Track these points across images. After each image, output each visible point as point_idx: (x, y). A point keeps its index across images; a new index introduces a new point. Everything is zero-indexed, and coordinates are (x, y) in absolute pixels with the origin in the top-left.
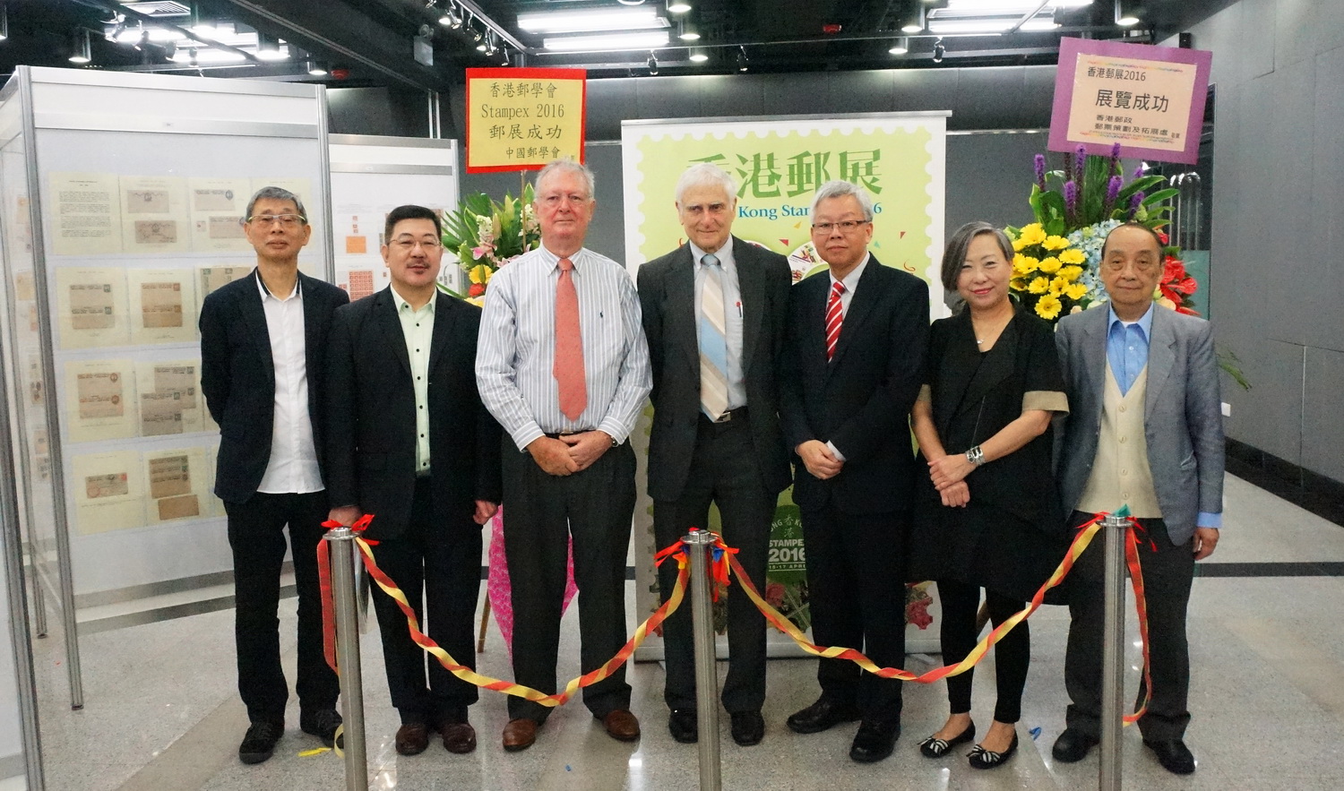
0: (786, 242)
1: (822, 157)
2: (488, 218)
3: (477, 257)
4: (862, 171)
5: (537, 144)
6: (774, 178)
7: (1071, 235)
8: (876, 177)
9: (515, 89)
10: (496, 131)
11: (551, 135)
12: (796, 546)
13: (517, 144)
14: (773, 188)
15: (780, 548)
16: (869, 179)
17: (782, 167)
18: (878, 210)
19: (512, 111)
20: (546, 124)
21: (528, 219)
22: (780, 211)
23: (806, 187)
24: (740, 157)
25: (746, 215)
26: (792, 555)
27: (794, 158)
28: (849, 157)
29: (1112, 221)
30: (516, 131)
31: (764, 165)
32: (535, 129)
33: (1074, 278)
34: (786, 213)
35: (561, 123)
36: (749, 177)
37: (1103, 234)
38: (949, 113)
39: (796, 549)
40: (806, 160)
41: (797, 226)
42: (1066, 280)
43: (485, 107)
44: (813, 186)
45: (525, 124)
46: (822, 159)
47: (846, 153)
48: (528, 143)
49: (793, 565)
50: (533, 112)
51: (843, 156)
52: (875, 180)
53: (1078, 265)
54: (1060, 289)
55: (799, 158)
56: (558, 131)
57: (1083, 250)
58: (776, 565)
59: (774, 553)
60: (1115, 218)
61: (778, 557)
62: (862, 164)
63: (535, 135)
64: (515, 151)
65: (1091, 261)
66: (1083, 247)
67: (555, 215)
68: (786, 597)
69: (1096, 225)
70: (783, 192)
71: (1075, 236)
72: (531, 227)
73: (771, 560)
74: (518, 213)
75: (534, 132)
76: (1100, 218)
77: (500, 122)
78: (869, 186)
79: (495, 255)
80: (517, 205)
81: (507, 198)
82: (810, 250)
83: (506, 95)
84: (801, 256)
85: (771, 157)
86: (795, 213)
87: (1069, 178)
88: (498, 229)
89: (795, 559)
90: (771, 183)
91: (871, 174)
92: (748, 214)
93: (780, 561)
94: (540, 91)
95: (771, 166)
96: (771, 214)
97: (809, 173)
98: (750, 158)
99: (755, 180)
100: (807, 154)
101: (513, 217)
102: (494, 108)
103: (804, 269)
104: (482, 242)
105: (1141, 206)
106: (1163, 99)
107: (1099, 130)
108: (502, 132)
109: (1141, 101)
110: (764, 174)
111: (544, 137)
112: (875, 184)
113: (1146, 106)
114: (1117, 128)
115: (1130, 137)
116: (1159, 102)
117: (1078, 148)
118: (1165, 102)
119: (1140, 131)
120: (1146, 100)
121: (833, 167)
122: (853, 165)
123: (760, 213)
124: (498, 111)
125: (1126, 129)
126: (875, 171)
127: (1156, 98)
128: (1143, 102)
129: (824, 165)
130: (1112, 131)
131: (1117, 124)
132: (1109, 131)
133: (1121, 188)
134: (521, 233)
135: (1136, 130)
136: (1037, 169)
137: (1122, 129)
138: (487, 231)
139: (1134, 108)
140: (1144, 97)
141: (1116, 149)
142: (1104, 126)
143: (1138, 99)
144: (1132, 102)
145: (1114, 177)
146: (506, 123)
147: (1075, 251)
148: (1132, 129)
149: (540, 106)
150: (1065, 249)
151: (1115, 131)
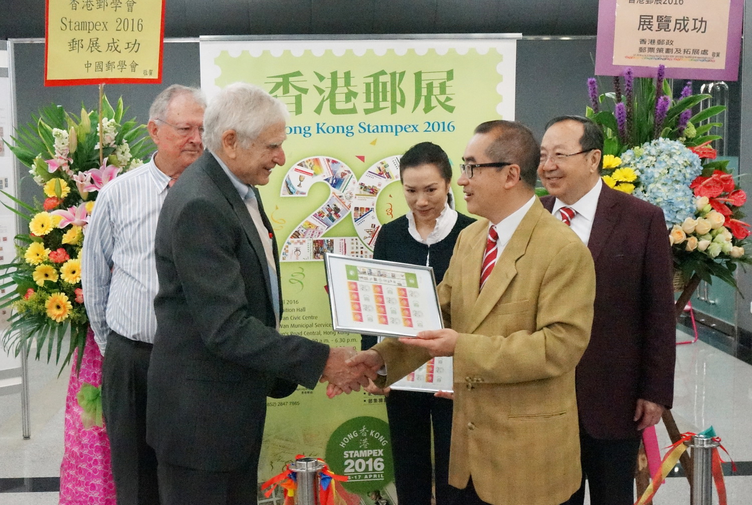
0: (362, 158)
1: (398, 76)
2: (65, 131)
3: (52, 170)
5: (115, 58)
6: (351, 95)
7: (623, 155)
8: (449, 96)
9: (94, 3)
10: (74, 44)
11: (129, 49)
12: (371, 456)
13: (95, 57)
14: (350, 106)
15: (355, 459)
16: (442, 98)
17: (359, 85)
18: (451, 129)
19: (91, 24)
20: (125, 37)
21: (105, 132)
22: (356, 129)
23: (382, 105)
24: (317, 74)
25: (324, 132)
26: (367, 466)
27: (370, 76)
28: (424, 76)
29: (661, 139)
30: (94, 45)
31: (341, 82)
32: (114, 43)
34: (362, 130)
35: (140, 37)
36: (327, 93)
37: (653, 152)
38: (520, 36)
39: (371, 460)
40: (382, 79)
41: (374, 143)
43: (64, 20)
44: (388, 104)
45: (104, 39)
46: (397, 77)
47: (420, 73)
48: (106, 56)
49: (368, 475)
50: (112, 26)
51: (418, 75)
52: (448, 99)
53: (631, 183)
55: (376, 76)
56: (137, 46)
57: (635, 168)
58: (352, 476)
59: (350, 465)
60: (664, 137)
61: (354, 467)
62: (436, 84)
63: (113, 49)
64: (93, 66)
65: (643, 178)
66: (635, 165)
67: (184, 145)
69: (647, 144)
70: (360, 109)
71: (627, 155)
72: (107, 141)
73: (347, 470)
74: (94, 126)
75: (113, 46)
76: (651, 136)
77: (79, 35)
78: (442, 104)
79: (70, 169)
80: (92, 117)
81: (83, 111)
82: (385, 167)
83: (85, 8)
84: (377, 172)
85: (347, 75)
86: (371, 131)
87: (619, 100)
88: (74, 142)
89: (370, 469)
90: (348, 100)
91: (445, 94)
92: (326, 131)
93: (356, 471)
94: (119, 5)
95: (347, 83)
96: (348, 131)
97: (384, 91)
98: (328, 75)
99: (332, 96)
100: (383, 73)
101: (88, 130)
102: (74, 21)
103: (379, 185)
104: (58, 155)
105: (689, 123)
106: (702, 21)
107: (642, 53)
108: (80, 45)
109: (680, 24)
110: (341, 91)
111: (123, 51)
112: (446, 103)
113: (687, 28)
114: (660, 50)
115: (673, 58)
116: (698, 24)
117: (626, 71)
118: (704, 23)
119: (682, 52)
120: (686, 22)
121: (408, 86)
122: (427, 84)
123: (336, 130)
124: (77, 24)
125: (668, 51)
126: (448, 90)
127: (695, 20)
128: (682, 25)
129: (399, 83)
130: (655, 54)
131: (660, 46)
132: (652, 54)
133: (669, 108)
134: (97, 147)
135: (678, 51)
136: (590, 92)
137: (664, 51)
138: (63, 144)
139: (674, 31)
140: (684, 20)
141: (661, 71)
142: (647, 49)
143: (678, 22)
144: (672, 25)
145: (662, 97)
146: (85, 36)
147: (627, 169)
148: (674, 51)
149: (119, 20)
150: (619, 168)
151: (659, 54)
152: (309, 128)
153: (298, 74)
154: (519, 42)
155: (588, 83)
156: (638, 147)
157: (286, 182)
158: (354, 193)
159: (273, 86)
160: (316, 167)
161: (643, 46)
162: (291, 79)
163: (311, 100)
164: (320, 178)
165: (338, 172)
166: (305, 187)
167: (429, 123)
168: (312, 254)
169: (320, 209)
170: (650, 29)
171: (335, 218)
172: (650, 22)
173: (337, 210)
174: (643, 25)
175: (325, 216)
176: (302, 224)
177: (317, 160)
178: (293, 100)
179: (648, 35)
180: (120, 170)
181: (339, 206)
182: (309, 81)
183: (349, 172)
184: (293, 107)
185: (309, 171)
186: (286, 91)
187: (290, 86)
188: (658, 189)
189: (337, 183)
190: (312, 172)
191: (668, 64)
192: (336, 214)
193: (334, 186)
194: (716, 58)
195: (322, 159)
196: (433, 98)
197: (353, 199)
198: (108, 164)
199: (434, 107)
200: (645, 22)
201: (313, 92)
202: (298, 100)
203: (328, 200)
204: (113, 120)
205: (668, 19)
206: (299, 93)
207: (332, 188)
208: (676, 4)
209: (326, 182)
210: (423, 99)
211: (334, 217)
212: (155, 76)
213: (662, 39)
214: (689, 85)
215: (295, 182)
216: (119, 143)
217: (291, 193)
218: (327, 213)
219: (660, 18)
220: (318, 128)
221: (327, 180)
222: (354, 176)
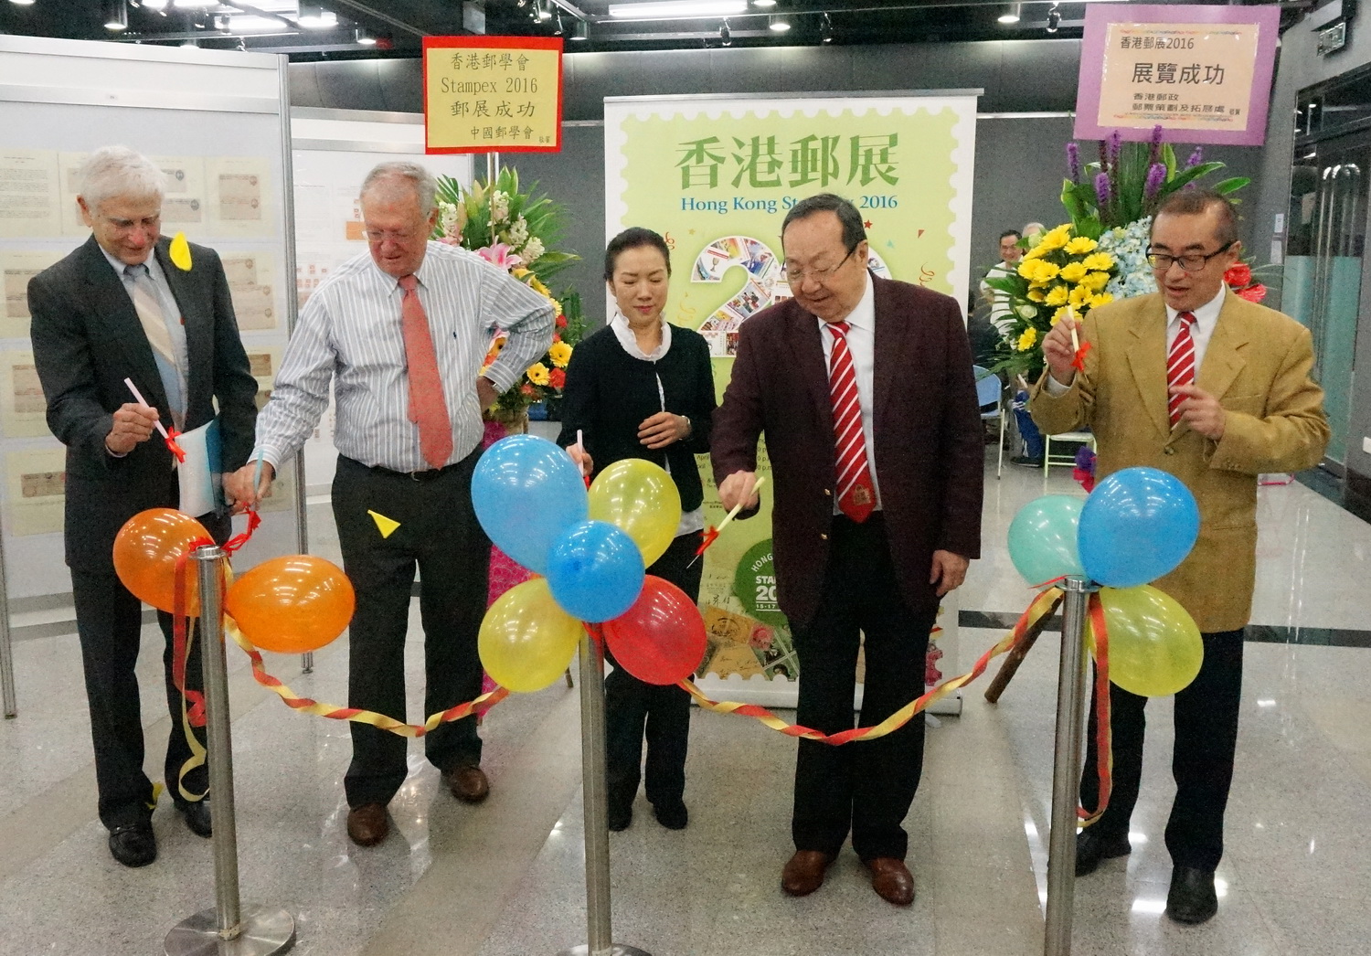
1: (830, 142)
2: (452, 206)
4: (876, 159)
5: (507, 123)
6: (774, 165)
7: (1102, 236)
8: (892, 165)
9: (480, 61)
10: (458, 108)
11: (522, 113)
13: (482, 122)
14: (773, 177)
16: (883, 168)
17: (784, 153)
18: (893, 204)
19: (477, 85)
20: (516, 100)
21: (498, 207)
22: (780, 204)
23: (811, 175)
24: (736, 140)
25: (742, 208)
28: (861, 142)
30: (481, 108)
31: (763, 149)
32: (504, 106)
33: (1100, 286)
35: (535, 99)
36: (746, 163)
38: (981, 91)
40: (812, 145)
42: (1089, 290)
43: (445, 81)
44: (818, 175)
45: (493, 102)
46: (829, 143)
47: (857, 138)
48: (494, 121)
50: (502, 86)
51: (855, 142)
52: (890, 169)
53: (1104, 271)
54: (1082, 300)
55: (805, 142)
56: (531, 109)
57: (1113, 253)
58: (764, 604)
59: (762, 591)
61: (767, 595)
62: (876, 151)
63: (504, 112)
64: (481, 131)
65: (1122, 265)
66: (1114, 248)
68: (775, 641)
69: (1132, 224)
70: (785, 181)
71: (1106, 238)
72: (500, 217)
73: (759, 597)
74: (486, 200)
75: (503, 110)
77: (464, 98)
78: (883, 176)
83: (470, 67)
85: (771, 141)
87: (1104, 170)
88: (464, 218)
90: (771, 171)
91: (886, 162)
93: (769, 600)
94: (509, 63)
95: (771, 151)
96: (770, 207)
97: (814, 159)
98: (748, 142)
99: (753, 166)
100: (813, 138)
101: (481, 205)
102: (456, 81)
104: (444, 232)
106: (1217, 69)
107: (1137, 111)
108: (465, 109)
109: (1189, 73)
110: (764, 158)
111: (515, 115)
112: (890, 174)
113: (1197, 79)
114: (1160, 107)
115: (1177, 117)
116: (1212, 73)
117: (1113, 132)
118: (1220, 72)
119: (1189, 109)
120: (1196, 71)
121: (843, 154)
122: (866, 151)
123: (757, 205)
124: (461, 85)
125: (1170, 108)
126: (890, 159)
127: (1209, 68)
128: (1191, 74)
129: (832, 150)
130: (1154, 111)
131: (1160, 102)
132: (1150, 112)
133: (1171, 179)
134: (490, 224)
135: (1184, 107)
136: (1070, 160)
137: (1166, 108)
138: (450, 219)
139: (1180, 82)
140: (1193, 68)
141: (1157, 133)
142: (1143, 106)
143: (1185, 70)
144: (1177, 75)
145: (1155, 166)
146: (470, 99)
147: (1103, 254)
148: (1179, 108)
149: (510, 81)
150: (1092, 252)
151: (1158, 112)
152: (725, 203)
153: (714, 140)
154: (979, 98)
155: (1068, 150)
156: (1119, 228)
157: (698, 266)
158: (775, 280)
159: (684, 154)
160: (732, 248)
161: (1138, 102)
162: (706, 146)
163: (728, 171)
164: (736, 262)
165: (757, 255)
166: (719, 272)
167: (867, 198)
168: (725, 349)
169: (735, 298)
170: (1148, 80)
171: (752, 308)
172: (1148, 71)
173: (755, 299)
174: (1139, 76)
175: (742, 306)
176: (714, 314)
177: (733, 241)
178: (708, 171)
179: (1144, 88)
180: (513, 248)
181: (758, 295)
182: (726, 148)
183: (770, 254)
184: (708, 179)
185: (724, 252)
186: (700, 160)
187: (705, 155)
188: (1139, 279)
189: (756, 267)
190: (728, 254)
191: (1167, 125)
192: (754, 303)
193: (753, 270)
194: (1235, 117)
195: (739, 239)
196: (872, 167)
197: (774, 287)
198: (499, 241)
199: (872, 179)
200: (1142, 72)
201: (730, 160)
202: (714, 170)
203: (745, 287)
204: (505, 193)
205: (1172, 68)
206: (715, 163)
207: (750, 274)
208: (1183, 48)
209: (743, 266)
210: (860, 168)
211: (751, 306)
212: (553, 143)
213: (1163, 93)
214: (1198, 152)
215: (708, 266)
216: (514, 218)
217: (703, 278)
218: (743, 302)
219: (1161, 67)
220: (736, 203)
221: (745, 263)
222: (776, 259)
